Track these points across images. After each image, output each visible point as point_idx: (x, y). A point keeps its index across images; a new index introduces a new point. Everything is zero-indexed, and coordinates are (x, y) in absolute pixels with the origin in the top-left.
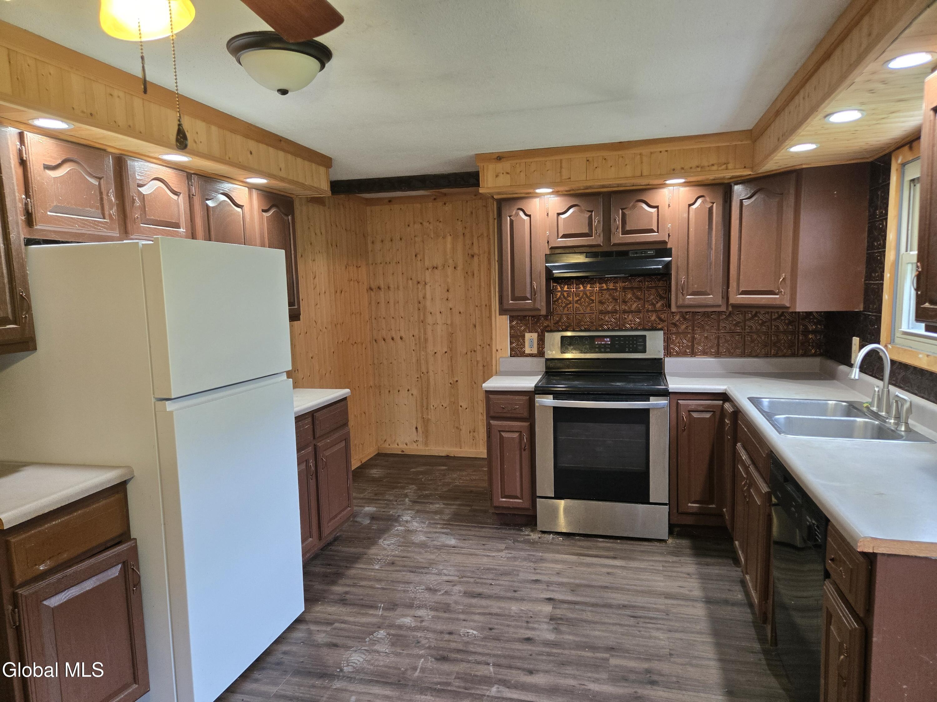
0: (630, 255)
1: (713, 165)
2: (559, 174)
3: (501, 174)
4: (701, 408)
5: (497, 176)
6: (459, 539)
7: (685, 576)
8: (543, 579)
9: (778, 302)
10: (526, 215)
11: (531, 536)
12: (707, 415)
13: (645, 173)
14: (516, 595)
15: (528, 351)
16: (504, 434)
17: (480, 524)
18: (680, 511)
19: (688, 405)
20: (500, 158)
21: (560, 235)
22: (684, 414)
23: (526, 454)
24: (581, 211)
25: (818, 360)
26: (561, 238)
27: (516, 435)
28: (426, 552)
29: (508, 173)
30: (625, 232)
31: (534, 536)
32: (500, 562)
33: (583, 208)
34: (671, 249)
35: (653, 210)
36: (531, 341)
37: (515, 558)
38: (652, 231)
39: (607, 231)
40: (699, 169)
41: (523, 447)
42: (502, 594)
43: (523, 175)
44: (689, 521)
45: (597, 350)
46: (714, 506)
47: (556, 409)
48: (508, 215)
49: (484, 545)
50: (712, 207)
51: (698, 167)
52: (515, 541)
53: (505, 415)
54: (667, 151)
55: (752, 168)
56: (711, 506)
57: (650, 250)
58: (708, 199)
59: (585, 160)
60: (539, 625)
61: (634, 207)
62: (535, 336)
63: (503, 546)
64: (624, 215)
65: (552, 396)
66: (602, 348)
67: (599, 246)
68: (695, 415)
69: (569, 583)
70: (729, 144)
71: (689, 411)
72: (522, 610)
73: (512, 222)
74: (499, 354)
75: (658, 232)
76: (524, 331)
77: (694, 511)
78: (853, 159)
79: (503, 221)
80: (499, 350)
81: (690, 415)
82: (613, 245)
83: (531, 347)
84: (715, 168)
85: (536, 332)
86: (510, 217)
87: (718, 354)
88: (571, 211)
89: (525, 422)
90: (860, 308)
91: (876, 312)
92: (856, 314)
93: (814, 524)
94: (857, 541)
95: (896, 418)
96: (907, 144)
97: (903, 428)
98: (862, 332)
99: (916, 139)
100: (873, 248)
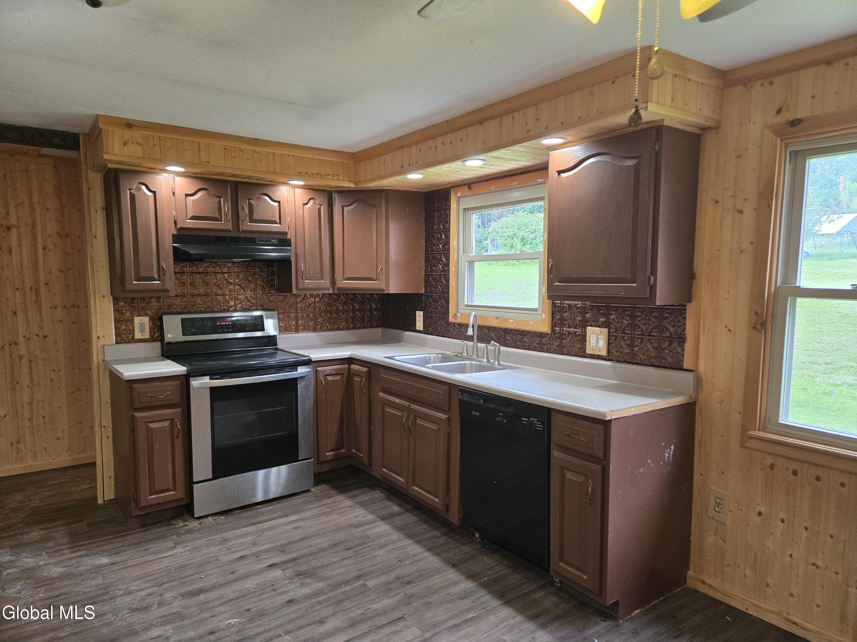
0: (257, 242)
1: (329, 175)
2: (197, 156)
3: (131, 143)
4: (334, 372)
5: (125, 144)
6: (110, 555)
7: (350, 509)
8: (246, 554)
9: (377, 286)
10: (150, 191)
11: (188, 525)
12: (338, 378)
13: (277, 171)
14: (236, 575)
15: (138, 335)
16: (153, 425)
17: (118, 534)
18: (320, 461)
19: (325, 371)
20: (129, 125)
21: (189, 216)
22: (322, 378)
23: (179, 443)
24: (210, 195)
25: (379, 330)
26: (189, 219)
27: (166, 424)
28: (83, 580)
29: (138, 143)
30: (252, 220)
31: (193, 524)
32: (185, 557)
33: (211, 193)
34: (290, 240)
35: (276, 204)
36: (142, 325)
37: (198, 549)
38: (274, 222)
39: (236, 218)
40: (319, 176)
41: (176, 434)
42: (223, 580)
43: (157, 149)
44: (326, 468)
45: (220, 330)
46: (344, 450)
47: (213, 390)
48: (128, 187)
49: (146, 550)
50: (320, 208)
51: (318, 174)
52: (179, 535)
53: (153, 404)
54: (294, 156)
55: (355, 183)
56: (342, 451)
57: (274, 239)
58: (317, 202)
59: (223, 147)
60: (286, 587)
61: (259, 199)
62: (146, 320)
63: (171, 544)
64: (251, 206)
65: (208, 377)
66: (225, 328)
67: (229, 231)
68: (329, 378)
69: (274, 547)
70: (339, 161)
71: (325, 376)
72: (257, 584)
73: (132, 197)
74: (102, 342)
75: (280, 224)
76: (133, 315)
77: (331, 458)
78: (416, 189)
79: (122, 194)
80: (101, 337)
81: (326, 378)
82: (242, 232)
83: (142, 331)
84: (330, 177)
85: (146, 316)
86: (129, 190)
87: (315, 330)
88: (199, 194)
89: (177, 408)
90: (423, 291)
91: (440, 293)
92: (418, 296)
93: (533, 420)
94: (605, 415)
95: (488, 358)
96: (465, 185)
97: (497, 363)
98: (425, 308)
99: (474, 183)
100: (432, 250)
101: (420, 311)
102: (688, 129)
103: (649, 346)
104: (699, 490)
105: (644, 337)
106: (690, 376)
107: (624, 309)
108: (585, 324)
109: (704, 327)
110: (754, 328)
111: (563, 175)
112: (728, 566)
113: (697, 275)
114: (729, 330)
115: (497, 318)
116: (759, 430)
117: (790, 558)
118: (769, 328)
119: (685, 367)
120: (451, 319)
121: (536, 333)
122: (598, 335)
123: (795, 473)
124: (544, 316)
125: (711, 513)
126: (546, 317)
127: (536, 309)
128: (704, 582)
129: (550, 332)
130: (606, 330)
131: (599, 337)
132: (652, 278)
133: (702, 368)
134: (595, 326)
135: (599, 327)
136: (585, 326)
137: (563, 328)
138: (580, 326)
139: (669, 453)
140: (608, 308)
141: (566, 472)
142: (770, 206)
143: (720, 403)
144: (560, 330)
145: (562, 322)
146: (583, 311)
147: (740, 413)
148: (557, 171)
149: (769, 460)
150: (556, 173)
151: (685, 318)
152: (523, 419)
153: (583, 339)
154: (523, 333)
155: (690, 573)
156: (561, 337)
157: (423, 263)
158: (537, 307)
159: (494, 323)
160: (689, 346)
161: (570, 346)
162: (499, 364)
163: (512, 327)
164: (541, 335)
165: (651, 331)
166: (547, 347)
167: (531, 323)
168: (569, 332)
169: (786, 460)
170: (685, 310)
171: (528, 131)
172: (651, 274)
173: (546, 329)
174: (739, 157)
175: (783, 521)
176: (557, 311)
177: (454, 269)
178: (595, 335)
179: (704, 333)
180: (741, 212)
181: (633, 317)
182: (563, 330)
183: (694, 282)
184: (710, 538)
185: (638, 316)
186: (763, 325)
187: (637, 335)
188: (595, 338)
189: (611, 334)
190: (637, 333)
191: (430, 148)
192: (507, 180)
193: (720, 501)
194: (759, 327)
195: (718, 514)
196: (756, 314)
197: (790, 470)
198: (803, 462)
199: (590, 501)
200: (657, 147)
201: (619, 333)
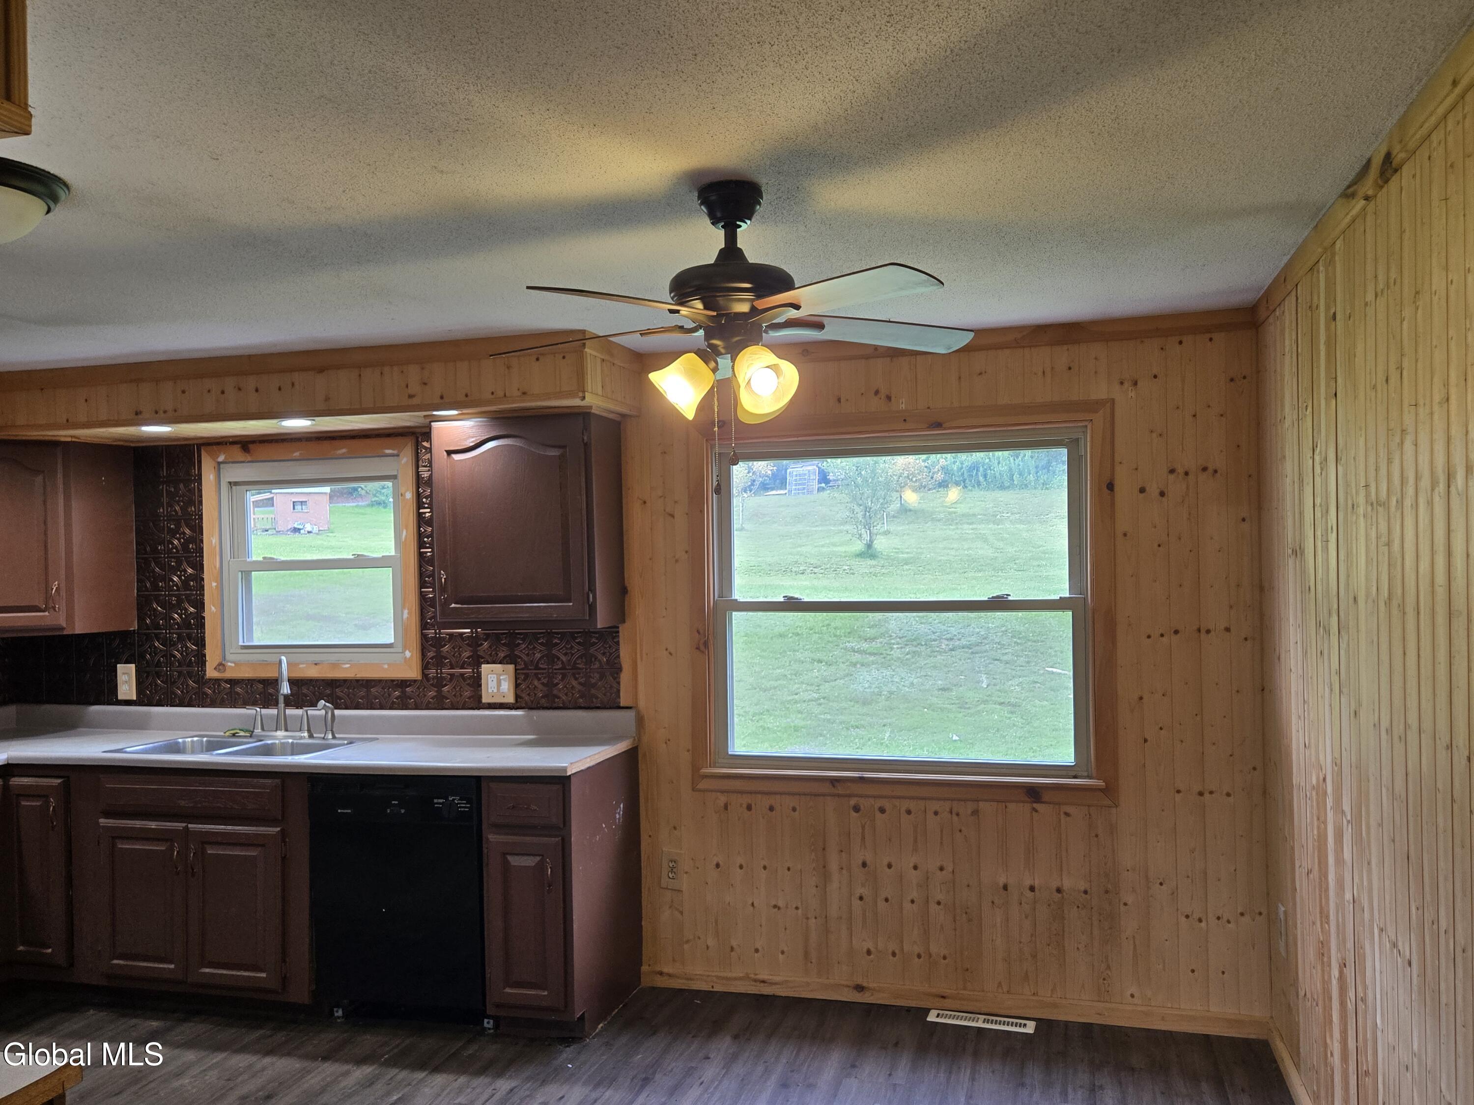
9: (50, 623)
90: (135, 627)
91: (178, 629)
92: (124, 635)
93: (454, 800)
94: (565, 769)
95: (309, 731)
96: (233, 443)
97: (330, 736)
98: (142, 656)
99: (253, 442)
100: (155, 550)
101: (127, 662)
102: (611, 416)
103: (574, 683)
104: (648, 857)
105: (567, 671)
106: (630, 715)
107: (536, 636)
108: (477, 661)
109: (641, 651)
110: (698, 648)
111: (457, 457)
112: (688, 942)
113: (629, 589)
114: (671, 654)
115: (316, 664)
116: (710, 767)
117: (751, 908)
118: (711, 648)
119: (622, 705)
120: (211, 672)
121: (393, 681)
122: (499, 675)
123: (749, 808)
124: (408, 654)
125: (664, 881)
126: (412, 656)
127: (392, 644)
128: (661, 973)
129: (419, 678)
130: (511, 667)
131: (501, 677)
132: (591, 596)
133: (642, 704)
134: (494, 663)
135: (500, 663)
136: (479, 665)
137: (441, 670)
138: (469, 665)
139: (619, 813)
140: (513, 635)
141: (509, 858)
142: (702, 511)
143: (666, 743)
144: (437, 673)
145: (439, 661)
146: (474, 642)
147: (688, 751)
148: (446, 451)
149: (722, 799)
150: (445, 453)
151: (618, 643)
152: (436, 801)
153: (476, 682)
154: (367, 684)
155: (644, 968)
156: (439, 683)
157: (134, 576)
158: (393, 641)
159: (313, 673)
160: (625, 677)
161: (455, 695)
162: (334, 737)
163: (349, 675)
164: (403, 684)
165: (575, 663)
166: (415, 701)
167: (386, 666)
168: (452, 675)
169: (739, 795)
170: (618, 632)
171: (411, 396)
172: (590, 589)
173: (413, 672)
174: (665, 453)
175: (741, 867)
176: (430, 645)
177: (214, 584)
178: (495, 676)
179: (642, 660)
180: (672, 516)
181: (549, 645)
182: (441, 673)
183: (627, 599)
184: (666, 915)
185: (557, 644)
186: (706, 644)
187: (556, 669)
188: (495, 680)
189: (518, 671)
190: (557, 667)
191: (209, 391)
192: (326, 444)
193: (673, 863)
194: (702, 647)
195: (673, 881)
196: (698, 632)
197: (745, 806)
198: (756, 793)
199: (549, 886)
200: (585, 438)
201: (530, 669)
